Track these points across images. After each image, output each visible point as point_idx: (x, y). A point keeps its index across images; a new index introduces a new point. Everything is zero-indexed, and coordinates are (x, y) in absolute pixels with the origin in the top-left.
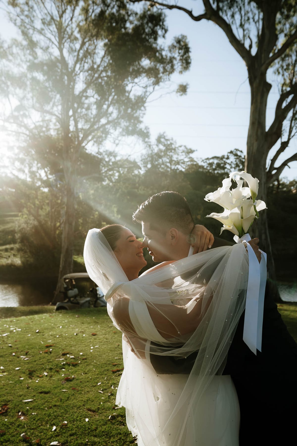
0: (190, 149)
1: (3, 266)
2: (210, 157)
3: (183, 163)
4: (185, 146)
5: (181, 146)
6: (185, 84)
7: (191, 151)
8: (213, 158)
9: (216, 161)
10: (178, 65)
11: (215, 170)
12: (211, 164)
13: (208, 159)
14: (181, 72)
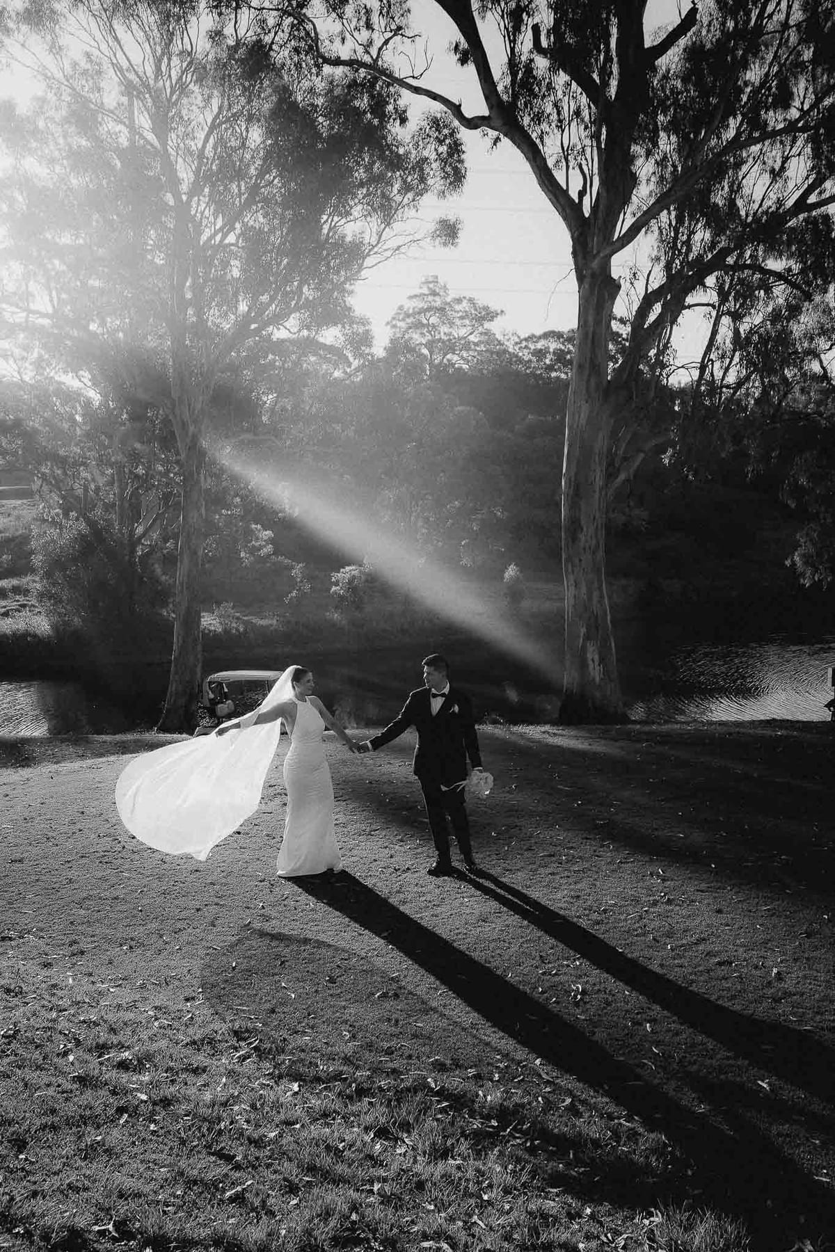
0: (486, 308)
1: (5, 635)
2: (538, 333)
3: (467, 346)
4: (471, 300)
5: (459, 301)
6: (452, 219)
7: (488, 315)
8: (546, 335)
9: (553, 345)
10: (435, 180)
11: (550, 368)
12: (540, 354)
13: (531, 338)
14: (442, 194)
